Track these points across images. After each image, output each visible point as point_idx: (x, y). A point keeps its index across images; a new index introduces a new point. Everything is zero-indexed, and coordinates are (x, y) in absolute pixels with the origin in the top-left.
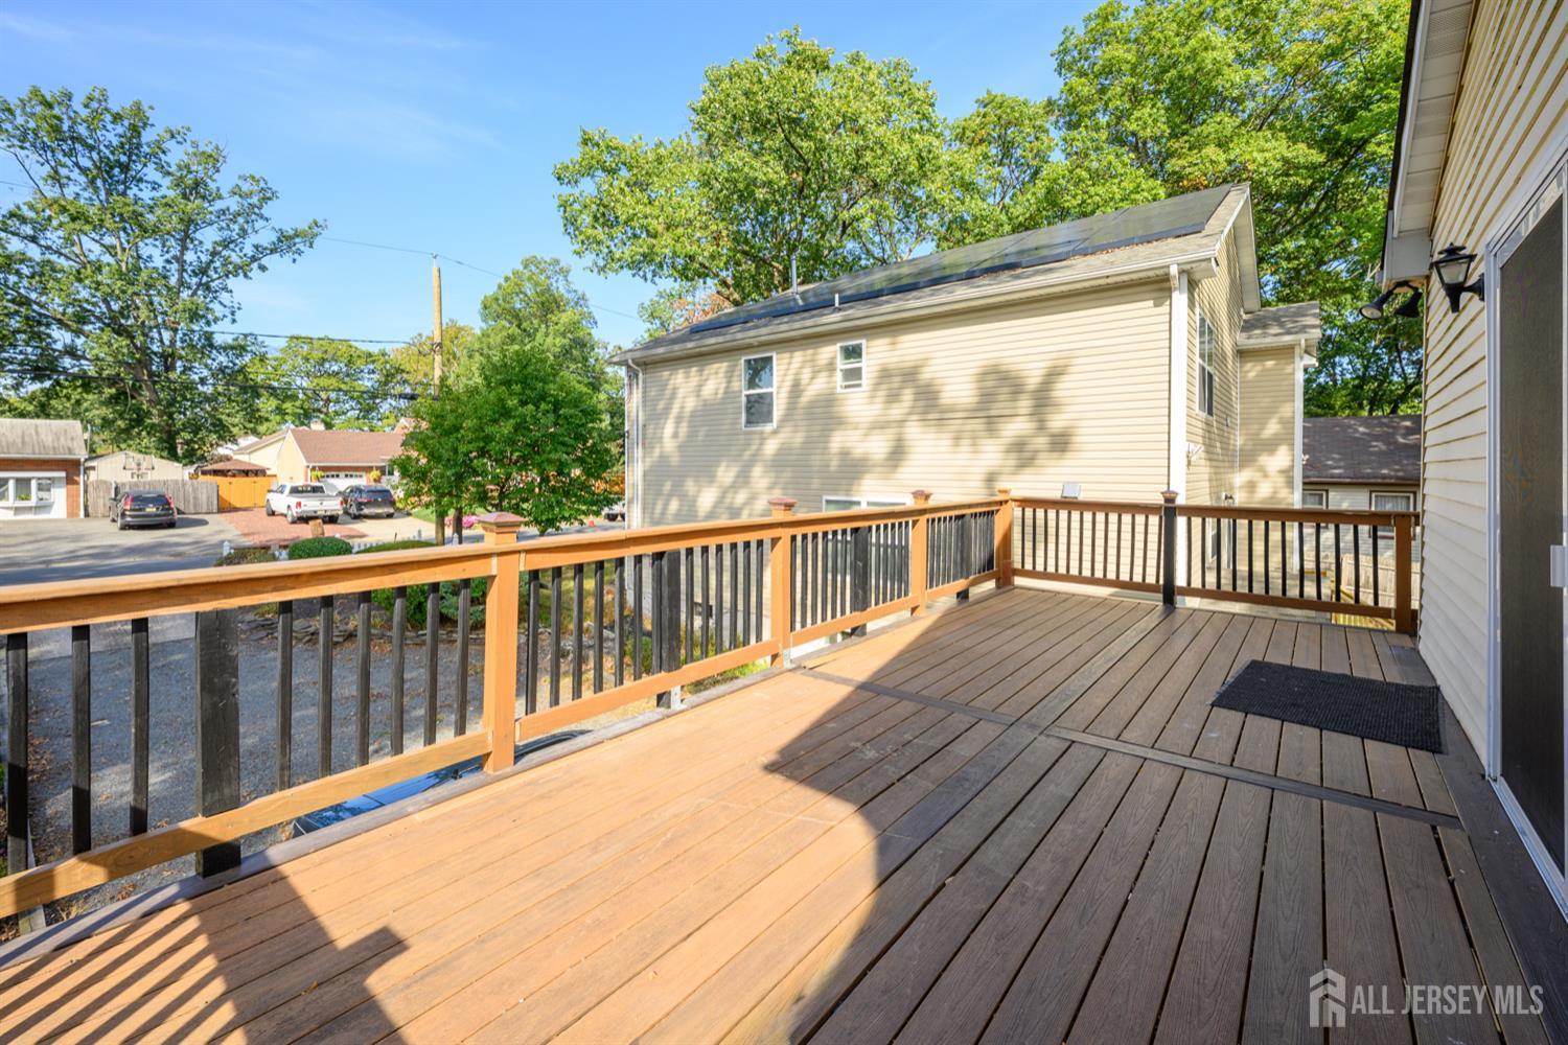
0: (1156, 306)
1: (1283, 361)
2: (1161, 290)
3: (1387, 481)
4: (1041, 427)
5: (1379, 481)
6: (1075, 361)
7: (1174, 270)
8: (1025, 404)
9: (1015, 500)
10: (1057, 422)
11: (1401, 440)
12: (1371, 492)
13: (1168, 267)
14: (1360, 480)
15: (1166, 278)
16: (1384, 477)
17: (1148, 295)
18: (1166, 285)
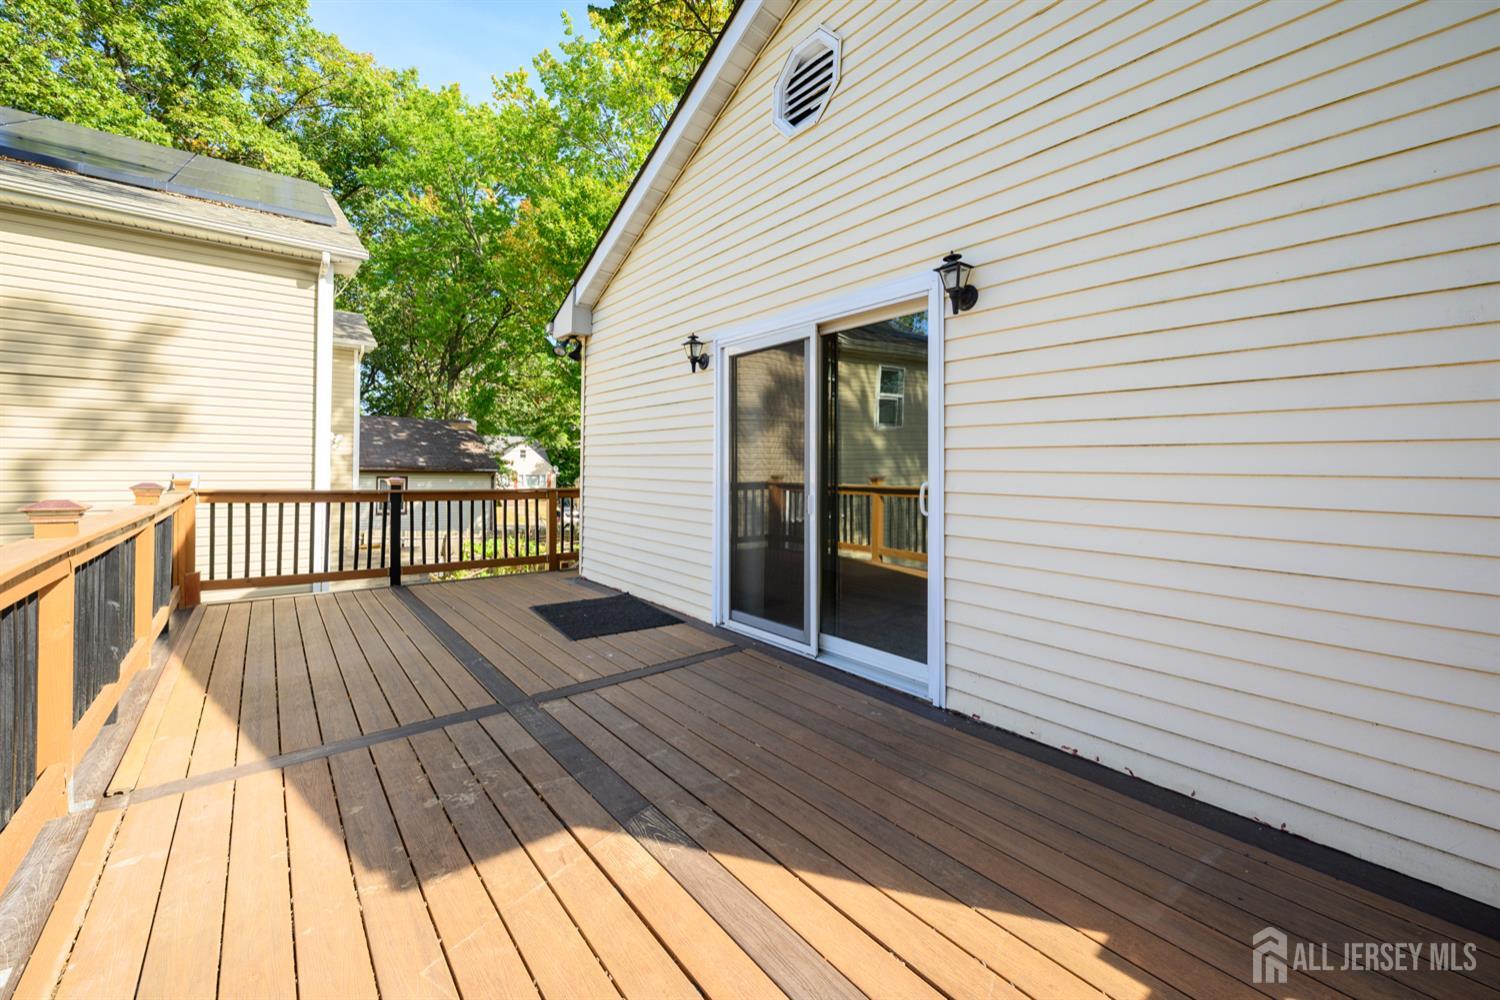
0: (299, 287)
1: (345, 362)
2: (307, 272)
3: (390, 469)
4: (133, 398)
5: (384, 469)
6: (189, 323)
7: (326, 258)
8: (100, 365)
9: (201, 494)
10: (158, 394)
11: (394, 437)
12: (378, 478)
13: (321, 252)
14: (371, 468)
15: (316, 263)
16: (387, 465)
17: (293, 274)
18: (313, 269)
